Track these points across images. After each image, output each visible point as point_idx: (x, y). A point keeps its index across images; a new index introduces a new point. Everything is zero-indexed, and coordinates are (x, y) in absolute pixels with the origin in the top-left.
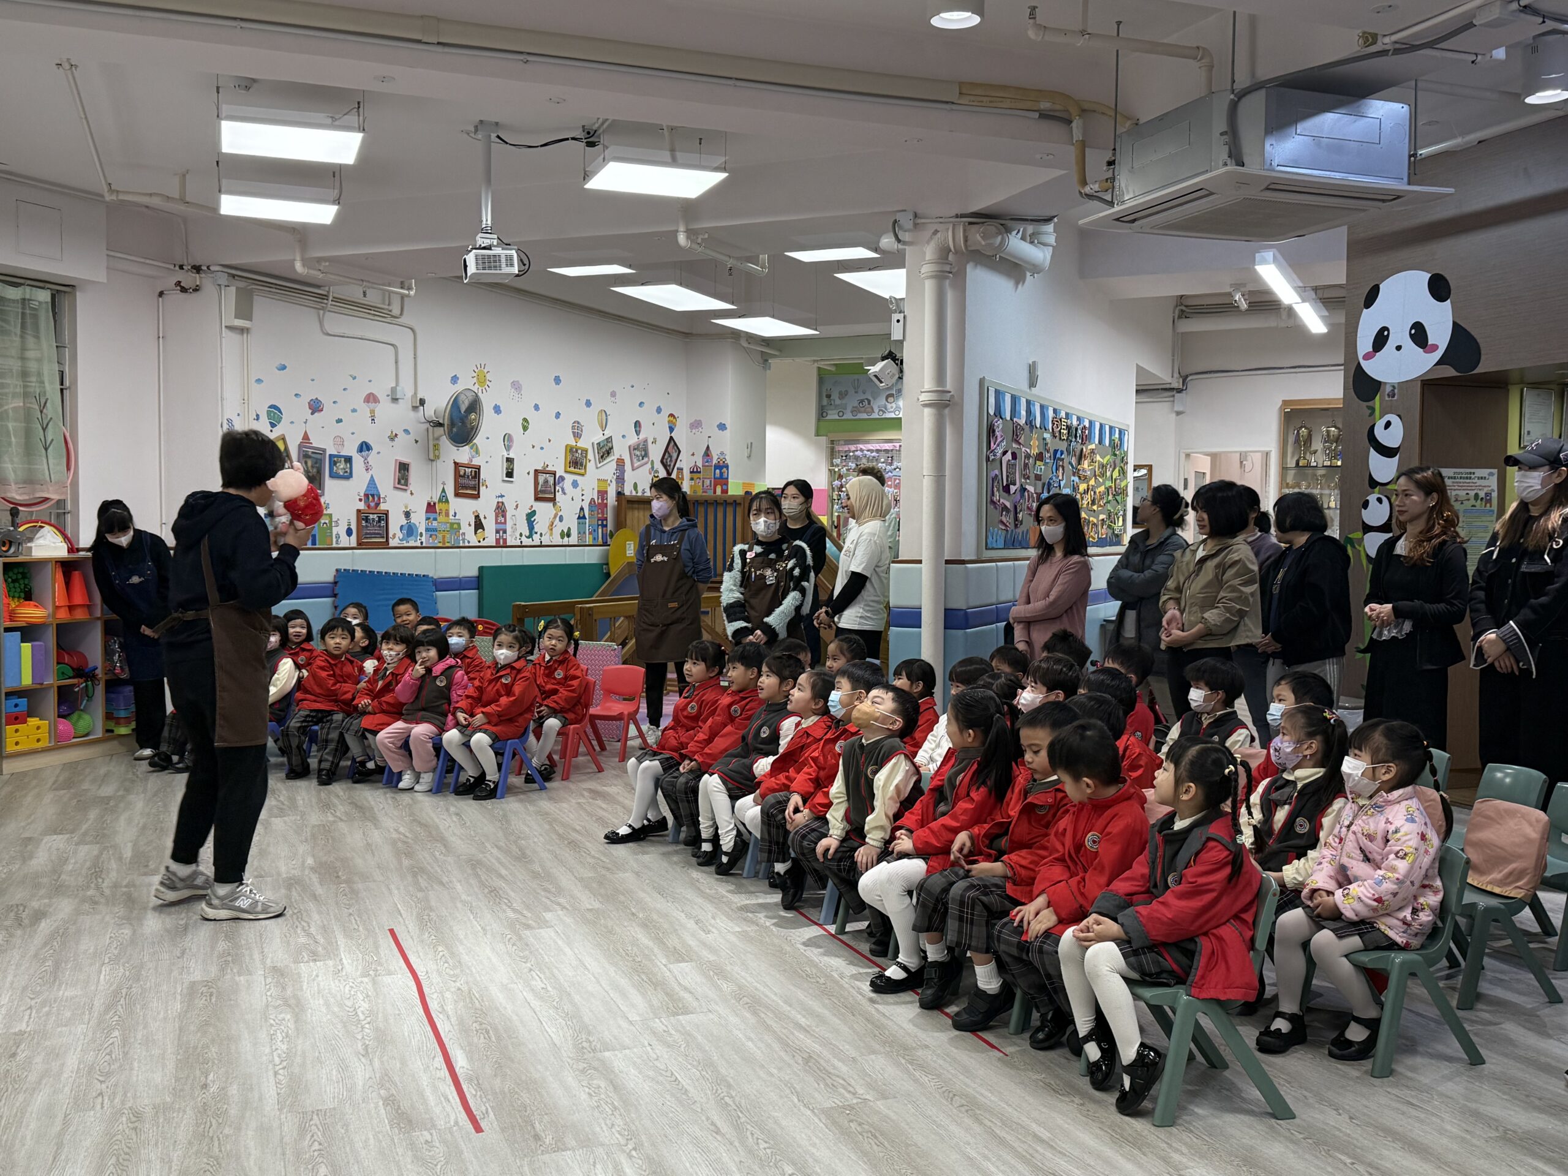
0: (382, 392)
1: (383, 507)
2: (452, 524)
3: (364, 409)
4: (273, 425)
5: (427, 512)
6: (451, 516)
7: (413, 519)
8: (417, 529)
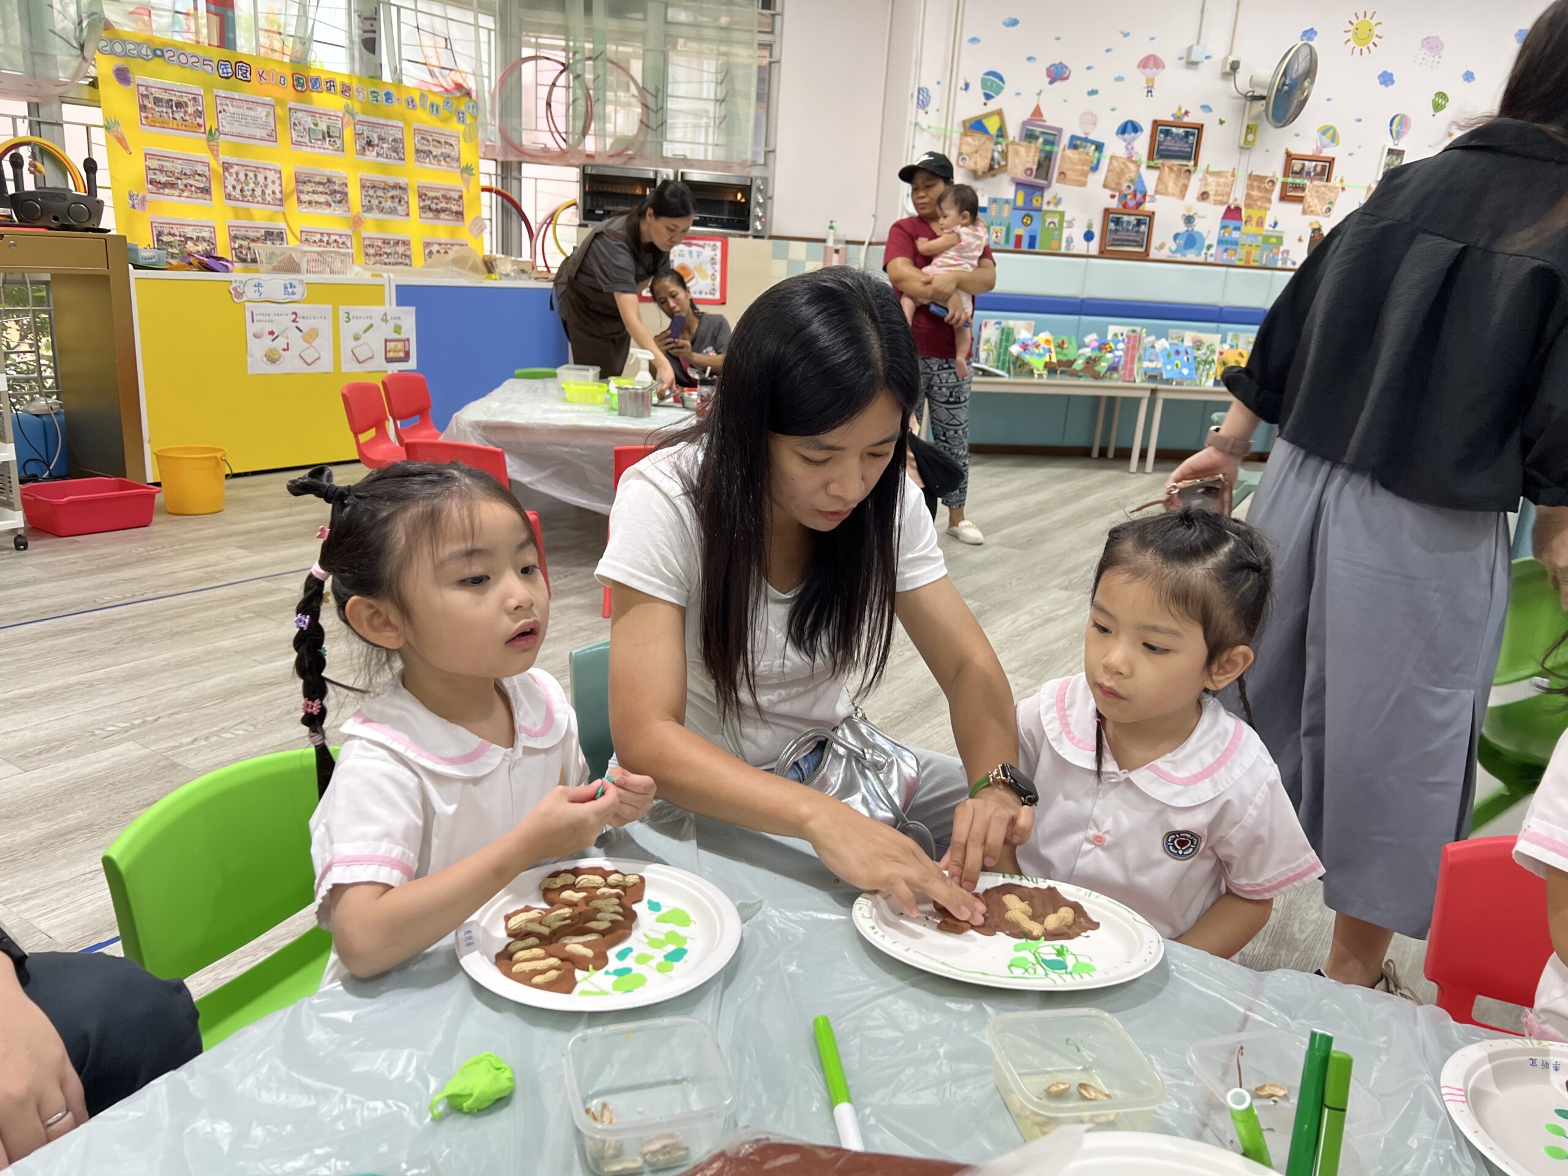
0: (1169, 52)
1: (1147, 207)
2: (1266, 238)
3: (1139, 79)
4: (988, 97)
5: (1225, 217)
6: (1266, 227)
7: (1199, 226)
8: (1203, 240)
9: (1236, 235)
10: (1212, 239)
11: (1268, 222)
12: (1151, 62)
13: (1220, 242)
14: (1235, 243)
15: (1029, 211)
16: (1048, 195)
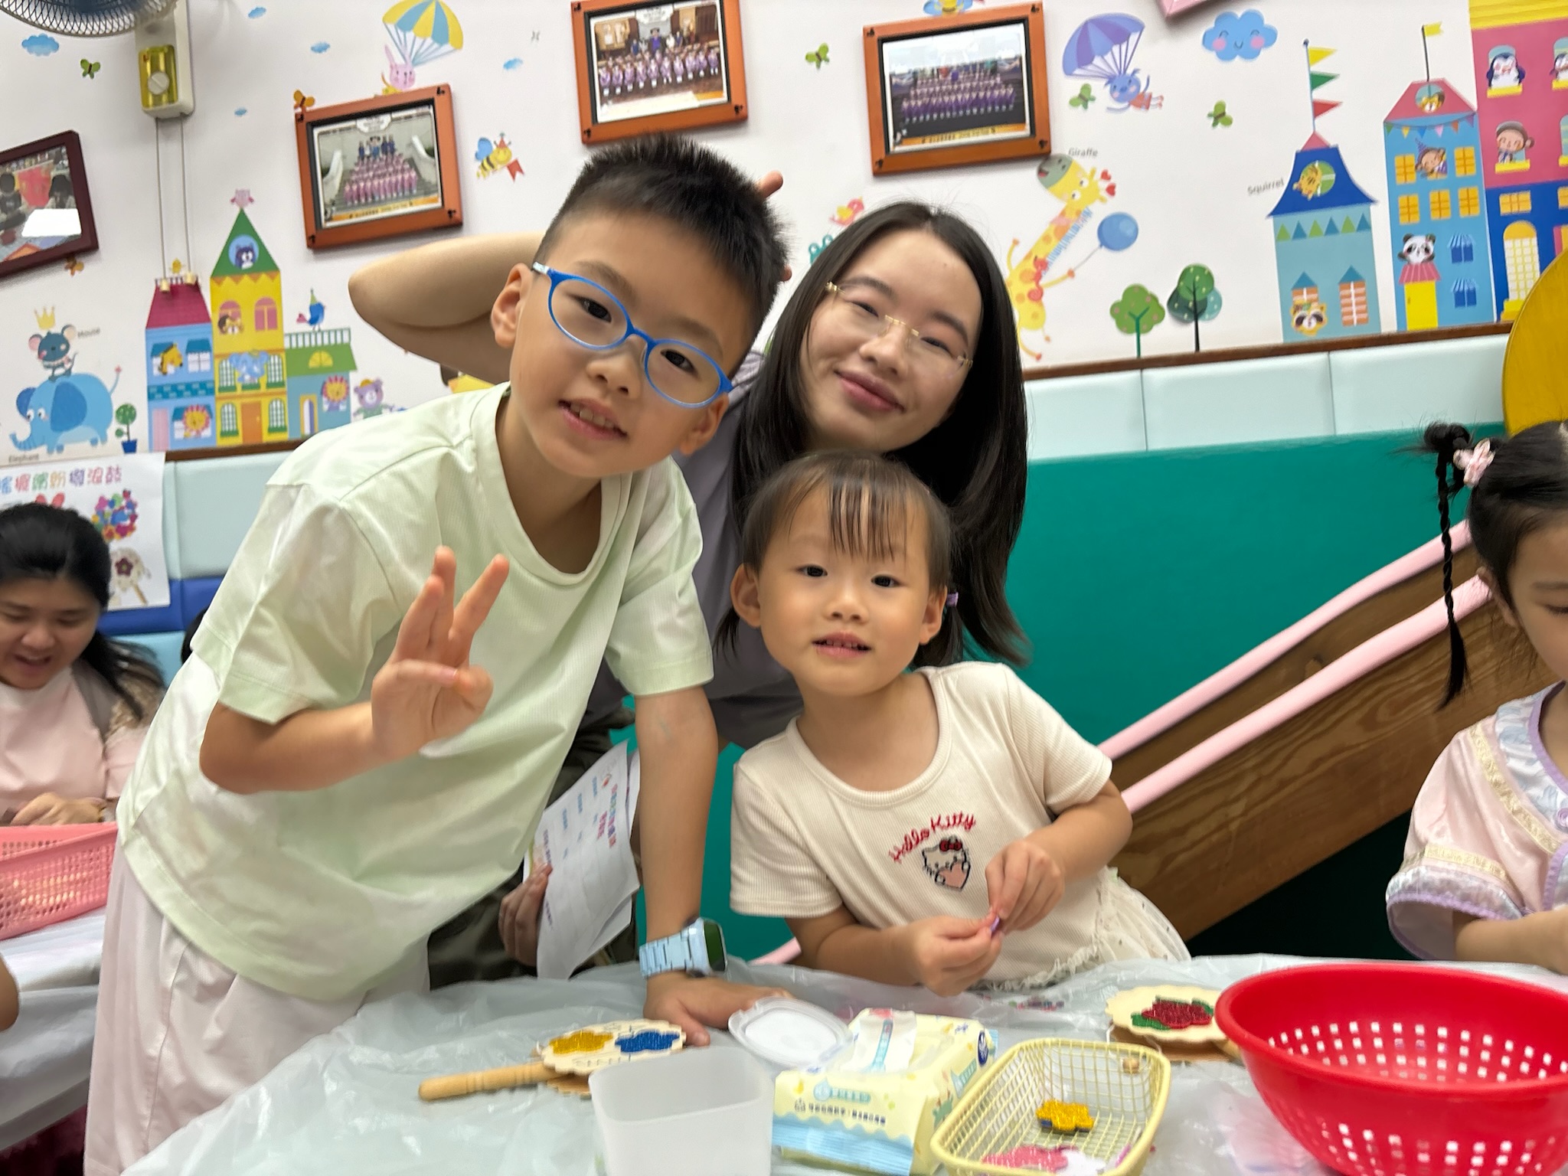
2: (297, 357)
5: (153, 322)
6: (289, 323)
7: (83, 359)
8: (106, 396)
9: (198, 364)
10: (131, 390)
11: (292, 307)
13: (156, 393)
14: (205, 387)
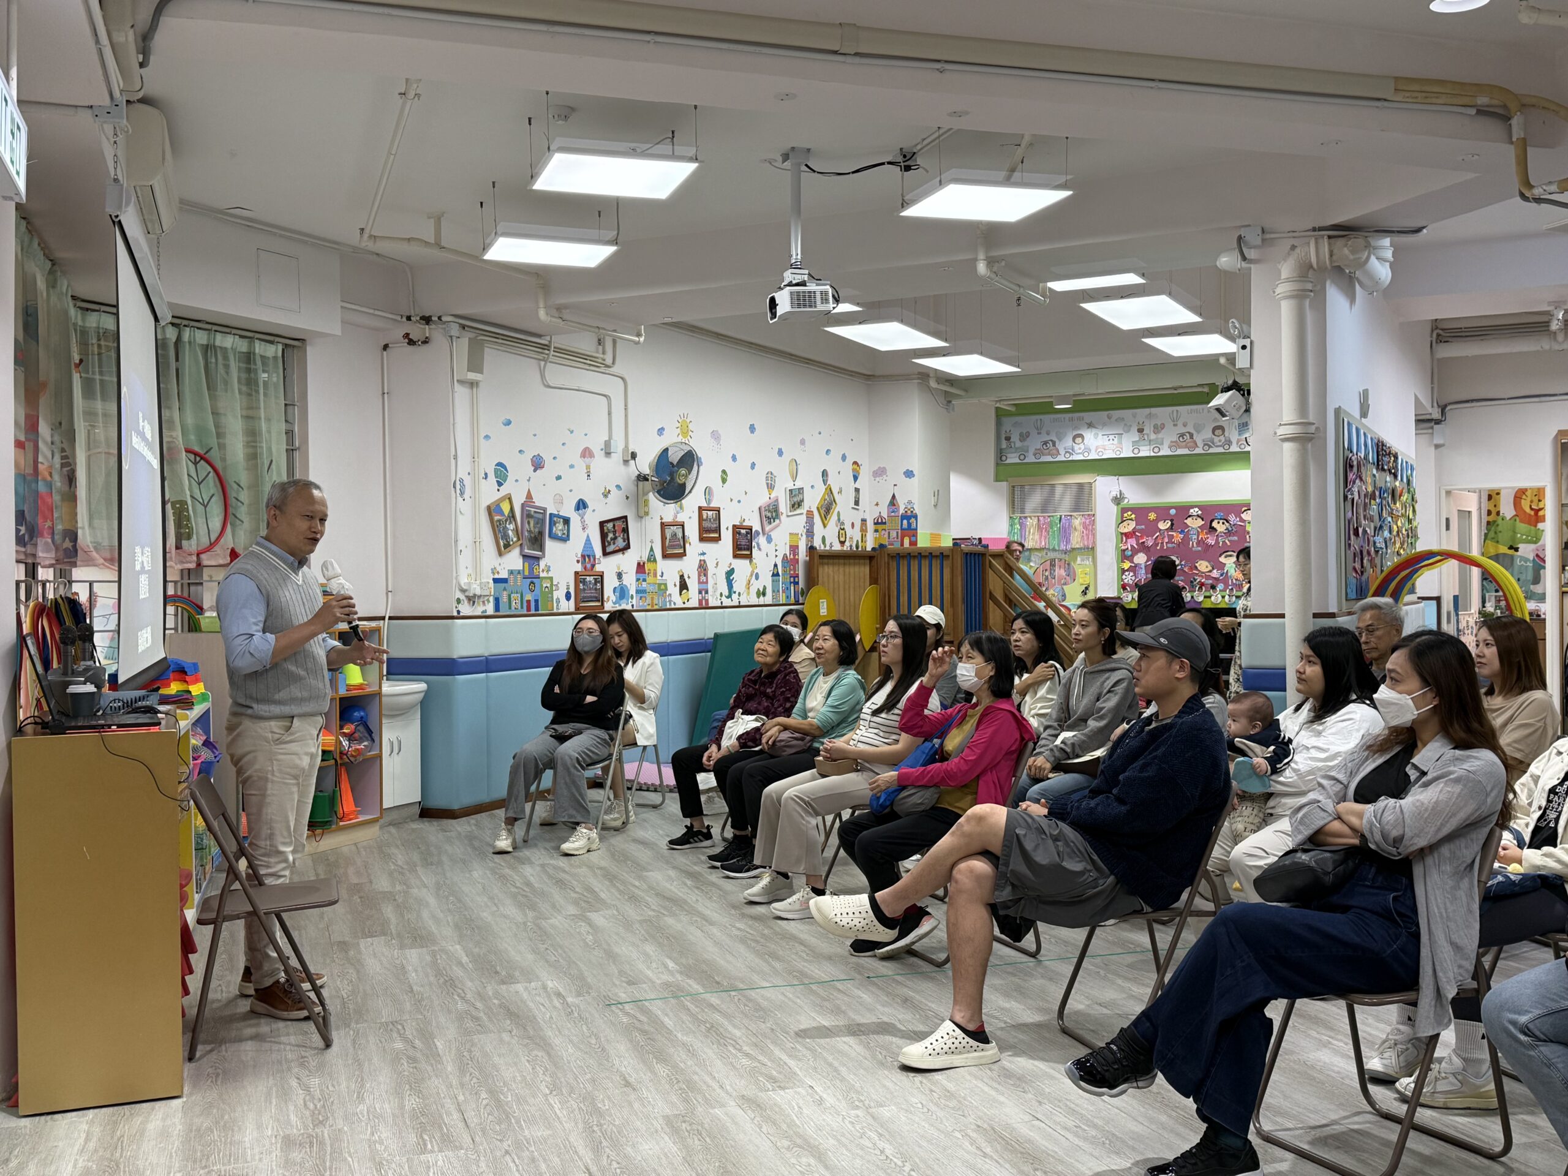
0: (596, 446)
1: (598, 568)
2: (660, 585)
3: (581, 464)
4: (500, 484)
5: (637, 572)
6: (658, 577)
7: (625, 580)
8: (629, 591)
9: (644, 585)
10: (633, 591)
11: (659, 573)
12: (587, 453)
13: (638, 592)
14: (645, 592)
15: (532, 579)
16: (542, 563)
